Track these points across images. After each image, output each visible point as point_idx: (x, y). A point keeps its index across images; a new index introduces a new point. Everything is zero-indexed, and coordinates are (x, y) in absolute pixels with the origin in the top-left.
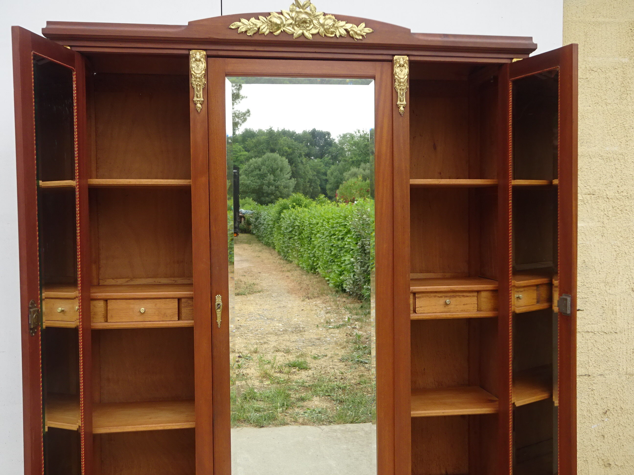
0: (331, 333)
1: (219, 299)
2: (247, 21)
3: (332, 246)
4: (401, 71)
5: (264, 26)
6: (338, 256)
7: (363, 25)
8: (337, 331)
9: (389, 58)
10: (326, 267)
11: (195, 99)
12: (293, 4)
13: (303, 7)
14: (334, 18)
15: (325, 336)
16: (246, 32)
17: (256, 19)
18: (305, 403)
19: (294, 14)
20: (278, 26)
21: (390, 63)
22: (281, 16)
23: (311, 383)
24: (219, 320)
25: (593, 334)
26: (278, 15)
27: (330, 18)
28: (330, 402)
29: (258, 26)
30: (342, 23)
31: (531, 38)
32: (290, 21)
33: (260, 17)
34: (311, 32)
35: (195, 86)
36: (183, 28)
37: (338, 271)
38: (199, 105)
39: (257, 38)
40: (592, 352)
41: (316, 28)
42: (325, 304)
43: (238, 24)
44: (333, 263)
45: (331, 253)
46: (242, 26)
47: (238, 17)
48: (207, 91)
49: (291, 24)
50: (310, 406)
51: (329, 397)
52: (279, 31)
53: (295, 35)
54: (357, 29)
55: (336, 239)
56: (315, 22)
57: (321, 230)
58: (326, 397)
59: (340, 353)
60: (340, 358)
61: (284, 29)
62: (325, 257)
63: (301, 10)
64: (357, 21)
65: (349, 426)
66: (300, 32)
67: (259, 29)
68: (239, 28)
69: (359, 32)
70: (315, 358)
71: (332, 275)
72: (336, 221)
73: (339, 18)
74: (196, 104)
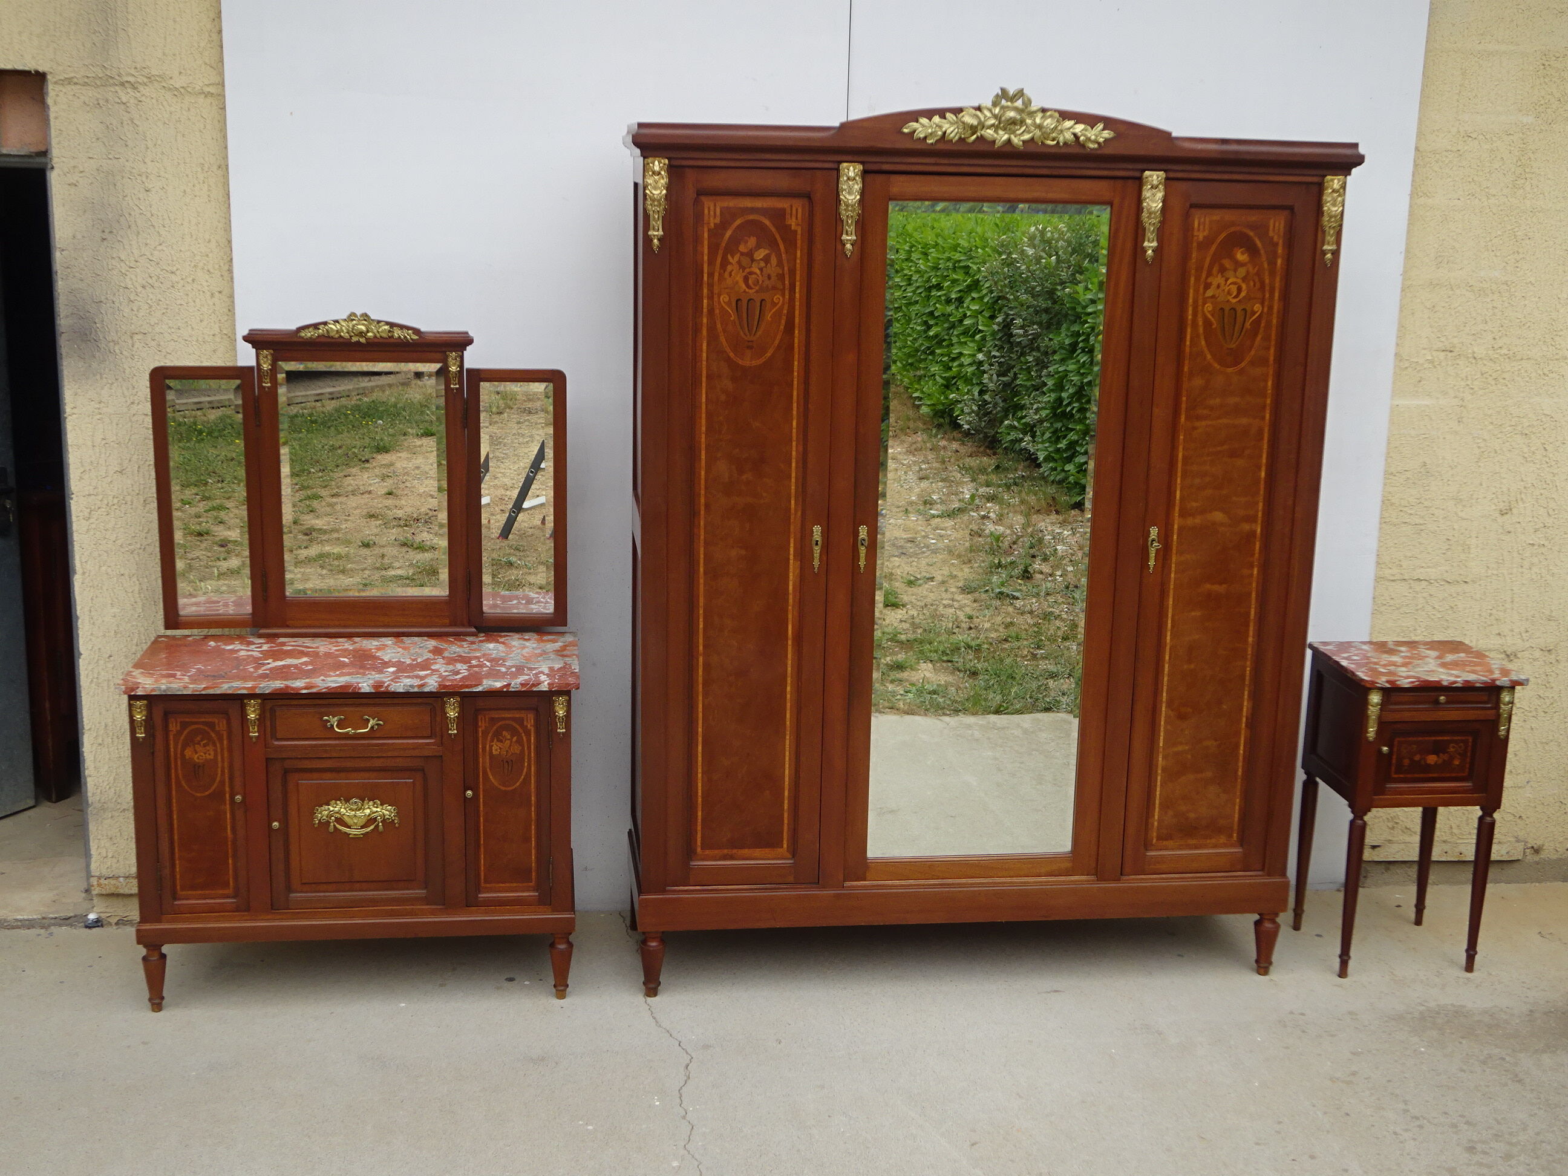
0: (937, 528)
1: (863, 532)
2: (927, 121)
3: (931, 313)
4: (1154, 195)
5: (952, 129)
6: (944, 340)
7: (1100, 126)
8: (949, 523)
9: (1137, 174)
10: (911, 364)
11: (844, 237)
12: (997, 95)
13: (1013, 99)
14: (1057, 115)
15: (923, 533)
16: (925, 138)
17: (940, 117)
18: (905, 675)
19: (997, 111)
20: (973, 129)
21: (1137, 182)
22: (978, 113)
23: (911, 636)
24: (862, 563)
25: (1426, 583)
26: (974, 111)
27: (1051, 116)
28: (952, 673)
29: (944, 129)
30: (1068, 124)
31: (1355, 146)
32: (992, 121)
33: (948, 115)
34: (1022, 138)
35: (845, 218)
36: (832, 132)
37: (941, 377)
38: (849, 246)
39: (941, 146)
40: (1423, 613)
41: (1029, 132)
42: (914, 455)
43: (914, 125)
44: (930, 357)
45: (925, 331)
46: (920, 129)
47: (914, 116)
48: (862, 225)
49: (993, 125)
50: (914, 679)
51: (950, 664)
52: (975, 136)
53: (998, 144)
54: (1092, 134)
55: (943, 298)
56: (1029, 121)
57: (903, 270)
58: (945, 665)
59: (960, 574)
60: (961, 584)
61: (983, 132)
62: (911, 338)
63: (1009, 104)
64: (1091, 120)
65: (993, 718)
66: (1006, 137)
67: (945, 133)
68: (915, 131)
69: (1093, 137)
70: (910, 583)
71: (929, 387)
72: (947, 255)
73: (1065, 115)
74: (844, 245)
